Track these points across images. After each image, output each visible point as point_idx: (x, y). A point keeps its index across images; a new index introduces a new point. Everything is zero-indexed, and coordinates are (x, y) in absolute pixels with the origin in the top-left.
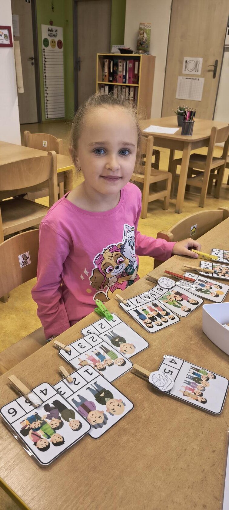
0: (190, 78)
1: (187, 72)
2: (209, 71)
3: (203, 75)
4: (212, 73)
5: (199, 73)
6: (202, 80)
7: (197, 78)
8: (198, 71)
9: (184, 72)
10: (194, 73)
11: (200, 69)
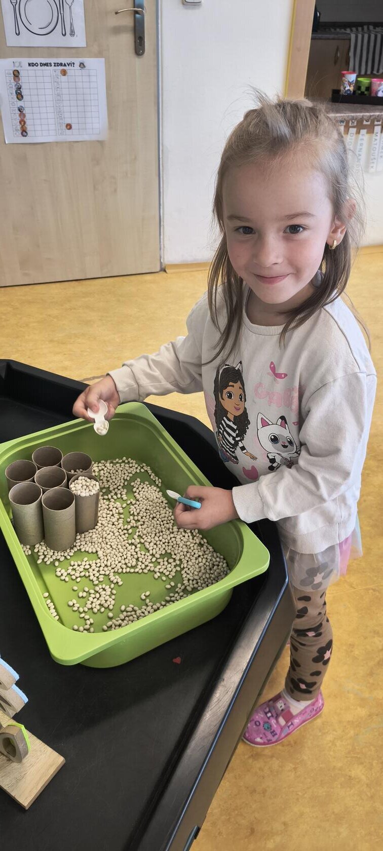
0: (44, 61)
1: (27, 39)
2: (117, 30)
3: (95, 47)
4: (127, 39)
5: (79, 40)
6: (96, 65)
7: (77, 61)
8: (72, 33)
9: (12, 40)
10: (56, 39)
11: (80, 25)
